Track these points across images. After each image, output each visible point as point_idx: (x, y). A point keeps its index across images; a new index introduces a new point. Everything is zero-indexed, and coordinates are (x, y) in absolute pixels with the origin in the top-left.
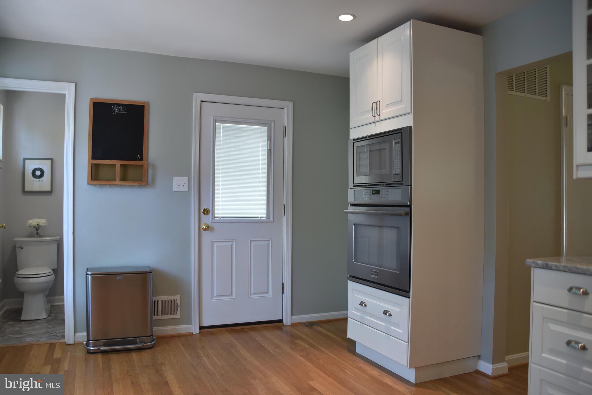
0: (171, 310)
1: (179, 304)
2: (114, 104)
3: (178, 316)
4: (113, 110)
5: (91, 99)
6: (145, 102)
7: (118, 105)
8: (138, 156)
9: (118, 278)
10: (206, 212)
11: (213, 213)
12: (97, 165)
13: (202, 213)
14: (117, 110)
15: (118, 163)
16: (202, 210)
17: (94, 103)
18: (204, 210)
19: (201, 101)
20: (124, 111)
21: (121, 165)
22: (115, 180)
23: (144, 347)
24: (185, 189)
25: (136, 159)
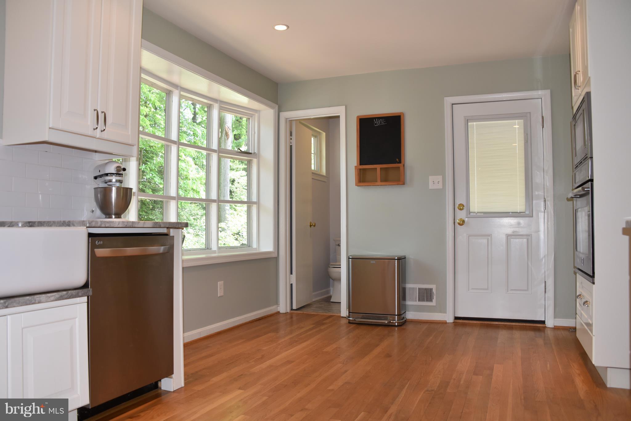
0: (427, 297)
1: (435, 293)
2: (375, 118)
3: (433, 303)
4: (375, 123)
5: (358, 117)
6: (401, 113)
7: (379, 118)
8: (397, 159)
9: (372, 262)
10: (461, 207)
11: (468, 208)
12: (364, 170)
13: (457, 209)
14: (378, 123)
15: (378, 167)
16: (457, 206)
17: (360, 119)
18: (460, 205)
19: (453, 104)
20: (384, 123)
21: (381, 168)
22: (377, 181)
23: (391, 324)
24: (440, 186)
25: (395, 162)
